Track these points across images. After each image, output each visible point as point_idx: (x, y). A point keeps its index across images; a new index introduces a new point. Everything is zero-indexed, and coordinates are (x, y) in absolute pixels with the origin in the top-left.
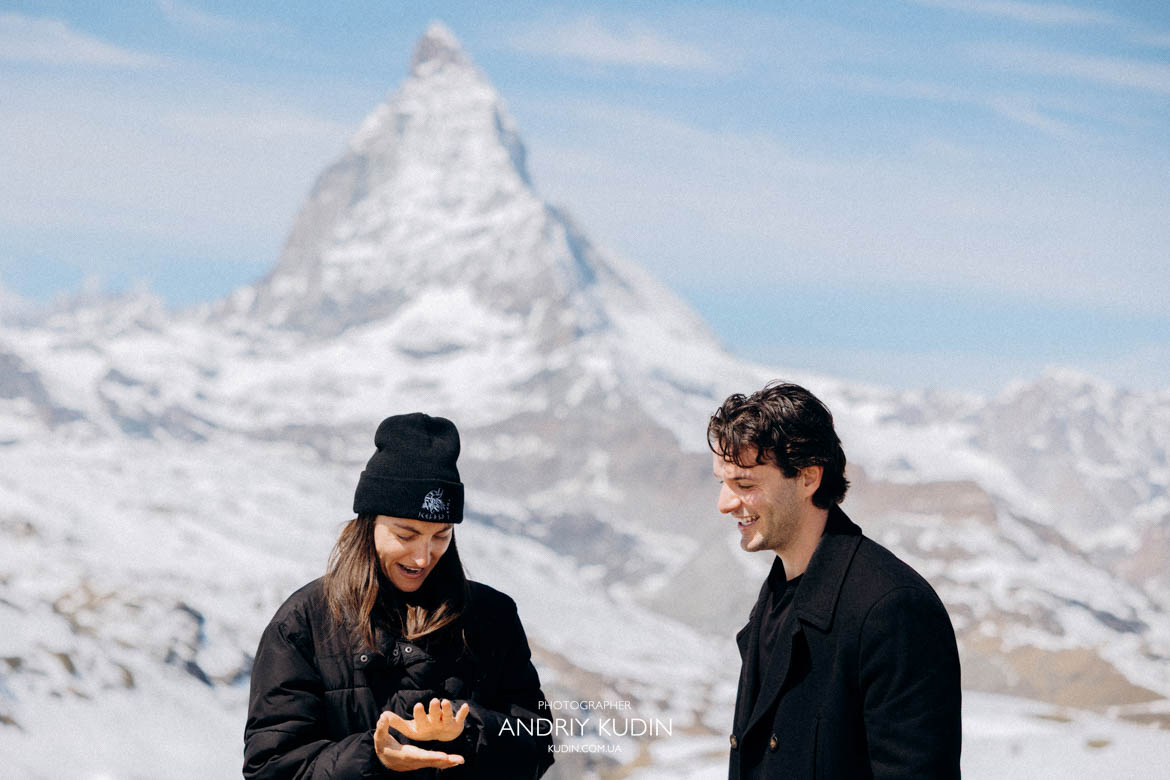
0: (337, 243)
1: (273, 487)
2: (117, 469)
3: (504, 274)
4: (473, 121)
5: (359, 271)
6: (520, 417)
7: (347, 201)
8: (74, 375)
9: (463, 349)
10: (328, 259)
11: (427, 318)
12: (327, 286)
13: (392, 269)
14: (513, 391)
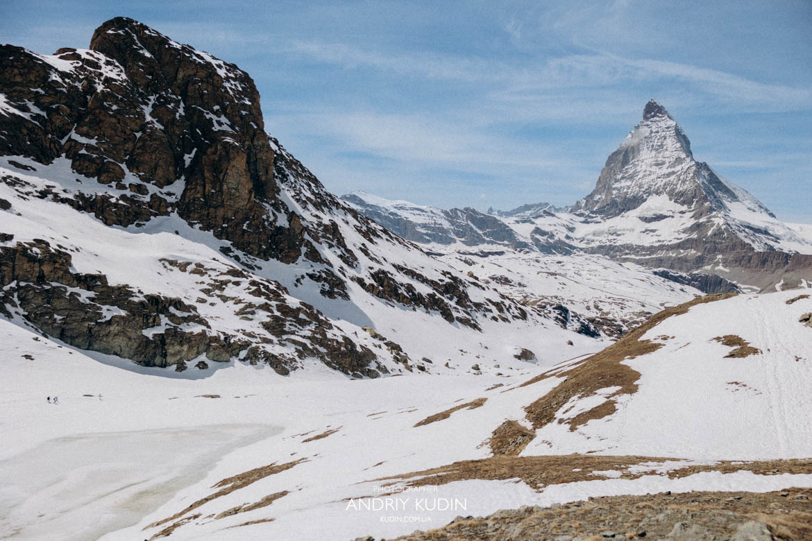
0: (617, 181)
1: (594, 267)
2: (537, 262)
3: (681, 189)
4: (668, 133)
5: (625, 190)
6: (688, 240)
7: (619, 165)
8: (523, 232)
9: (665, 217)
10: (614, 186)
11: (651, 206)
12: (613, 196)
13: (638, 189)
14: (685, 231)
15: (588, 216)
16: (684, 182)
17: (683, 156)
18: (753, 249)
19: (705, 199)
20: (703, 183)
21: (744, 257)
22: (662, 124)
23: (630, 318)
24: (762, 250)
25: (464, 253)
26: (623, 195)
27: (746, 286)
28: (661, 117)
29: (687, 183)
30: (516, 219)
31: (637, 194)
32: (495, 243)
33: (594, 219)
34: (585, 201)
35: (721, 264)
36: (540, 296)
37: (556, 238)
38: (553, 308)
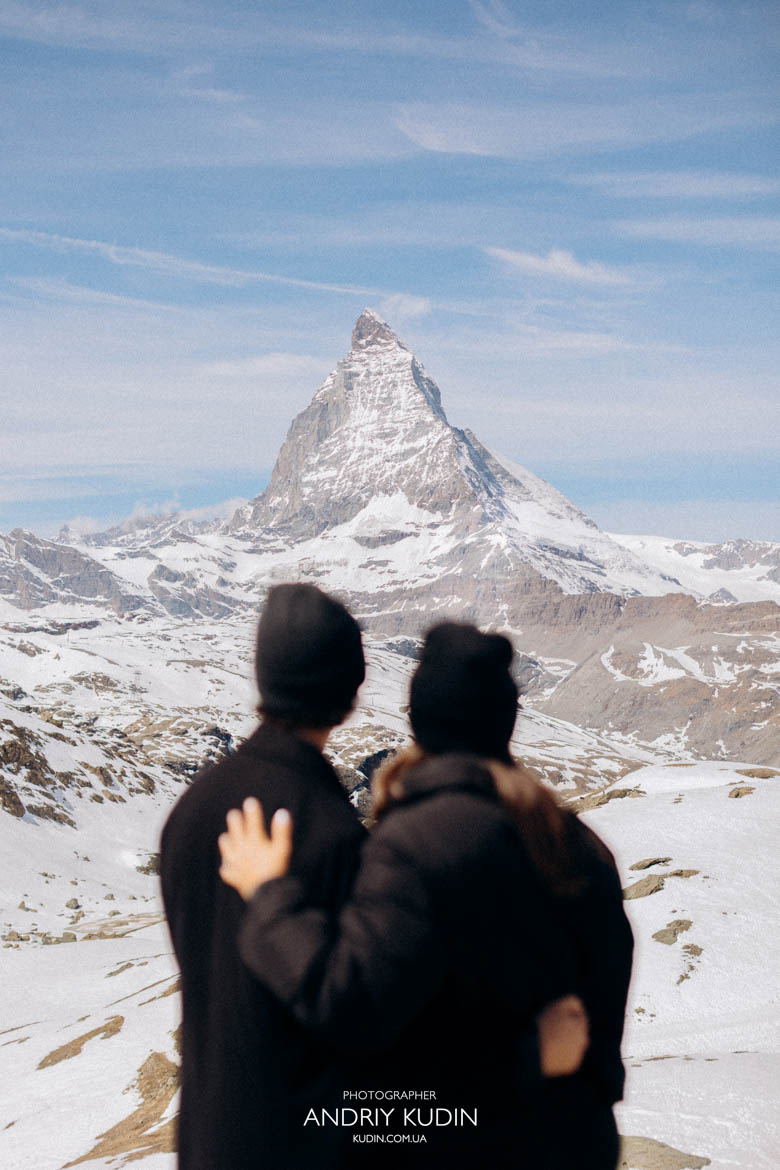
0: (310, 468)
2: (166, 638)
3: (429, 481)
4: (400, 375)
5: (327, 486)
6: (445, 579)
7: (314, 437)
8: (135, 574)
9: (403, 536)
10: (305, 480)
11: (377, 517)
12: (305, 499)
13: (350, 483)
14: (440, 561)
15: (258, 539)
16: (433, 467)
17: (429, 418)
18: (561, 591)
19: (473, 498)
20: (468, 469)
21: (545, 606)
22: (387, 358)
23: (349, 740)
24: (575, 592)
25: (15, 630)
26: (323, 496)
27: (552, 661)
28: (385, 345)
29: (439, 469)
30: (118, 550)
31: (350, 493)
32: (79, 601)
33: (272, 544)
34: (251, 509)
35: (507, 621)
36: (174, 709)
37: (200, 586)
38: (204, 734)
